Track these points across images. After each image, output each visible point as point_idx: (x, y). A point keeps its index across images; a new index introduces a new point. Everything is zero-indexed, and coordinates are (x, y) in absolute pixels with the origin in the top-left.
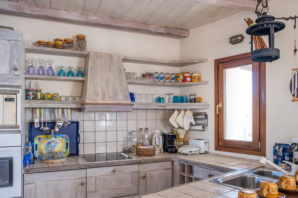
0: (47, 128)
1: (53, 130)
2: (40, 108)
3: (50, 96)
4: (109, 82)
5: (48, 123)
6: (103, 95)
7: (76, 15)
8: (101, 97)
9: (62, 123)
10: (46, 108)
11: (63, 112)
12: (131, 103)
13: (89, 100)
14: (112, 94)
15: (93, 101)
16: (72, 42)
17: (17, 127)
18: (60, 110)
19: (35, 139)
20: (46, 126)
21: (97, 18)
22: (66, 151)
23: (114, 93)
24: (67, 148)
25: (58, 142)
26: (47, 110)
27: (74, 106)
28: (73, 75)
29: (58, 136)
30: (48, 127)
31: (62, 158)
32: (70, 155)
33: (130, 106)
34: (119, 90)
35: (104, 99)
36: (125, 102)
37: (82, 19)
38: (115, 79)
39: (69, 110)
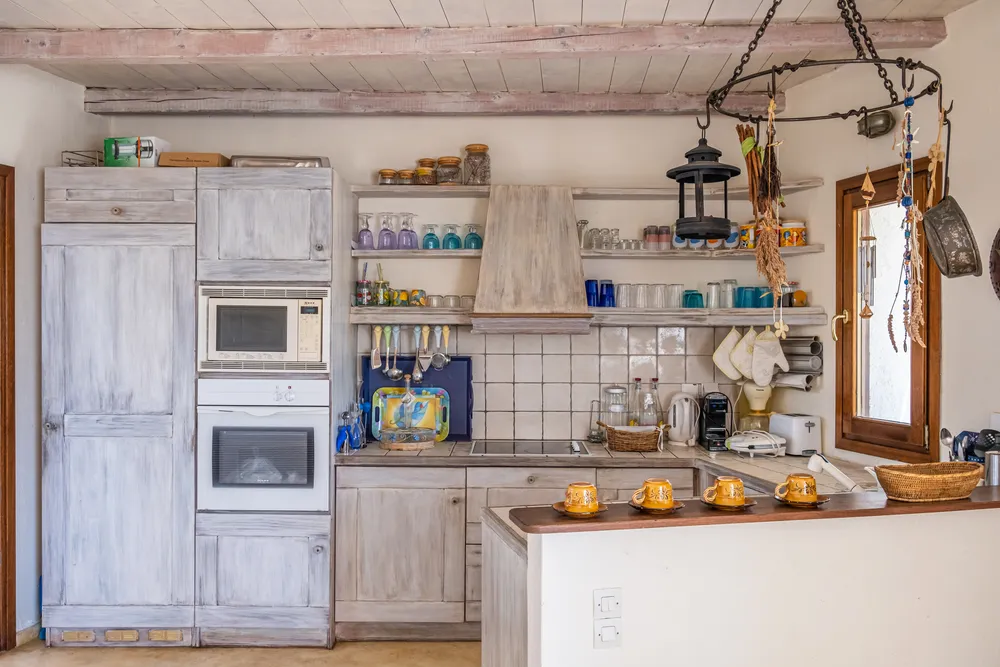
0: (396, 372)
1: (408, 377)
2: (383, 326)
3: (403, 297)
4: (533, 261)
5: (399, 359)
6: (515, 292)
7: (462, 100)
8: (511, 298)
9: (430, 361)
10: (396, 325)
11: (432, 335)
12: (587, 312)
13: (481, 306)
14: (538, 290)
15: (492, 308)
16: (456, 165)
17: (322, 366)
18: (426, 329)
19: (376, 394)
20: (395, 366)
21: (513, 99)
22: (442, 428)
23: (543, 288)
24: (445, 420)
25: (424, 405)
26: (396, 329)
27: (454, 319)
28: (458, 245)
29: (424, 391)
30: (398, 368)
31: (421, 441)
32: (451, 438)
33: (584, 320)
34: (557, 280)
35: (517, 302)
36: (571, 309)
37: (477, 107)
38: (550, 252)
39: (446, 329)
